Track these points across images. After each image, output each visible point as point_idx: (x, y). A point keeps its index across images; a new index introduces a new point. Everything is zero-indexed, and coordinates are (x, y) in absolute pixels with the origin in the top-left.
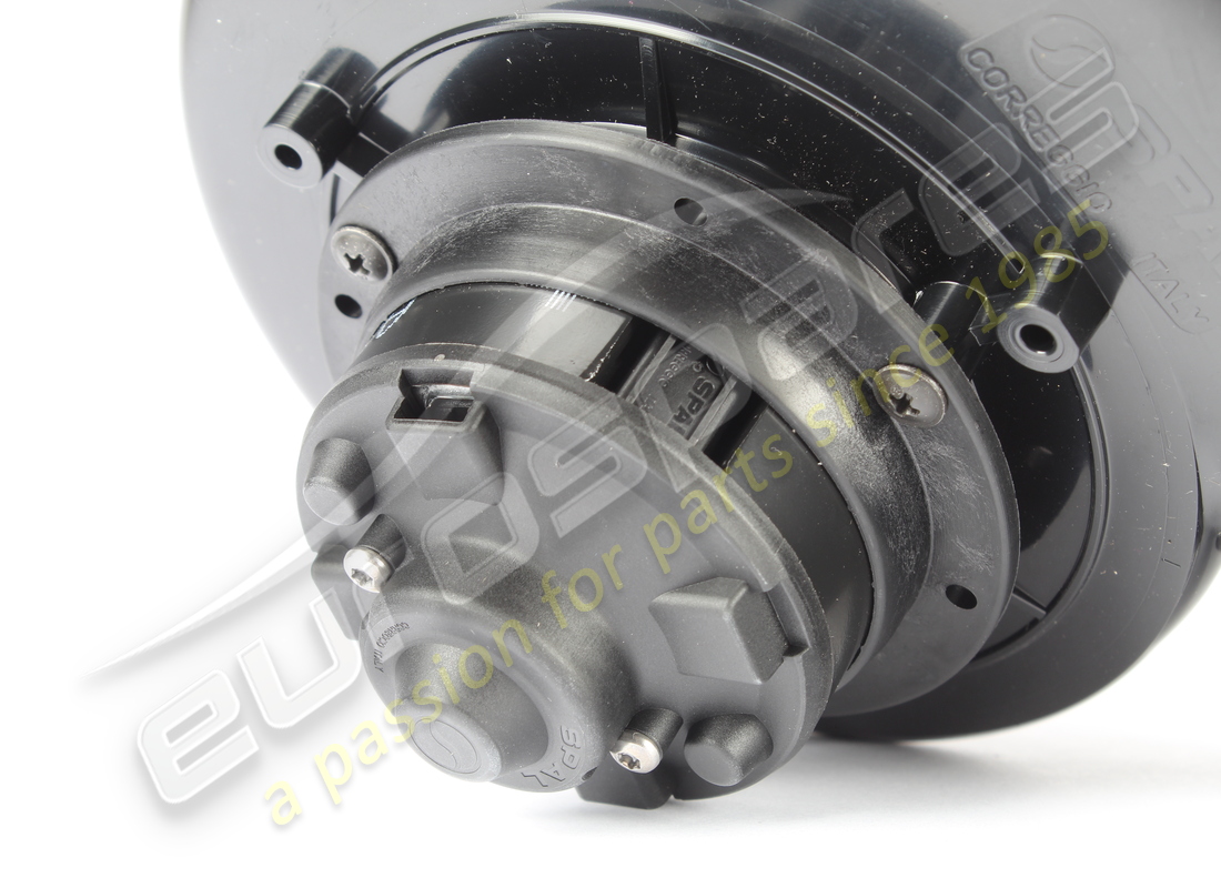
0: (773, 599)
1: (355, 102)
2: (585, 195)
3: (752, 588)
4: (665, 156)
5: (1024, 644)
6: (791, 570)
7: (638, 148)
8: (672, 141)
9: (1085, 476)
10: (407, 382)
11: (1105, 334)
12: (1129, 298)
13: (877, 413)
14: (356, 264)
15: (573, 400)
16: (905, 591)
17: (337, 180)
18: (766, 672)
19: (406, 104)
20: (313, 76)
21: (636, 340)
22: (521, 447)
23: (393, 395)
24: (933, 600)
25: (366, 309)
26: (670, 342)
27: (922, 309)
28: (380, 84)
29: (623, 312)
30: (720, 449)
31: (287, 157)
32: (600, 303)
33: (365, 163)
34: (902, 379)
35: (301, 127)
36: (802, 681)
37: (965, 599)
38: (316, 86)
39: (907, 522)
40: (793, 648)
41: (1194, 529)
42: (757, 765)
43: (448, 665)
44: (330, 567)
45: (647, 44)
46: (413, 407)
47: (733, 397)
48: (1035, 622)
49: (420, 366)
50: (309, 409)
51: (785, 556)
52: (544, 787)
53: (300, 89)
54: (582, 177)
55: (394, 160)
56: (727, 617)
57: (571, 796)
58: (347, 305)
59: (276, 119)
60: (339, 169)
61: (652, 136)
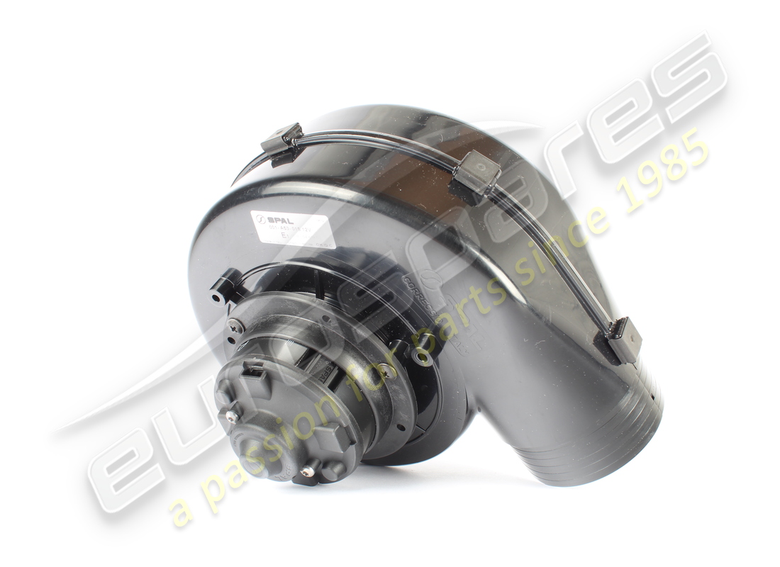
0: (347, 429)
1: (235, 284)
2: (298, 313)
3: (341, 426)
4: (321, 304)
5: (419, 440)
6: (352, 421)
7: (312, 301)
8: (323, 299)
9: (436, 395)
10: (245, 365)
11: (441, 356)
12: (447, 348)
13: (376, 376)
14: (234, 329)
15: (291, 372)
16: (385, 426)
17: (230, 305)
18: (344, 449)
19: (250, 284)
20: (224, 276)
21: (310, 354)
22: (276, 385)
23: (241, 369)
24: (393, 429)
25: (236, 342)
26: (320, 356)
27: (390, 348)
28: (243, 278)
29: (307, 347)
30: (333, 387)
31: (216, 298)
32: (301, 344)
33: (237, 300)
34: (384, 368)
35: (219, 290)
36: (355, 452)
37: (402, 428)
38: (225, 279)
39: (386, 407)
40: (352, 442)
41: (465, 410)
42: (343, 474)
43: (254, 446)
44: (222, 415)
45: (316, 272)
46: (248, 372)
47: (337, 371)
48: (422, 434)
49: (249, 360)
51: (350, 417)
52: (281, 480)
53: (220, 279)
54: (297, 308)
55: (245, 301)
56: (333, 434)
57: (290, 482)
58: (231, 340)
59: (213, 288)
60: (230, 302)
61: (317, 297)
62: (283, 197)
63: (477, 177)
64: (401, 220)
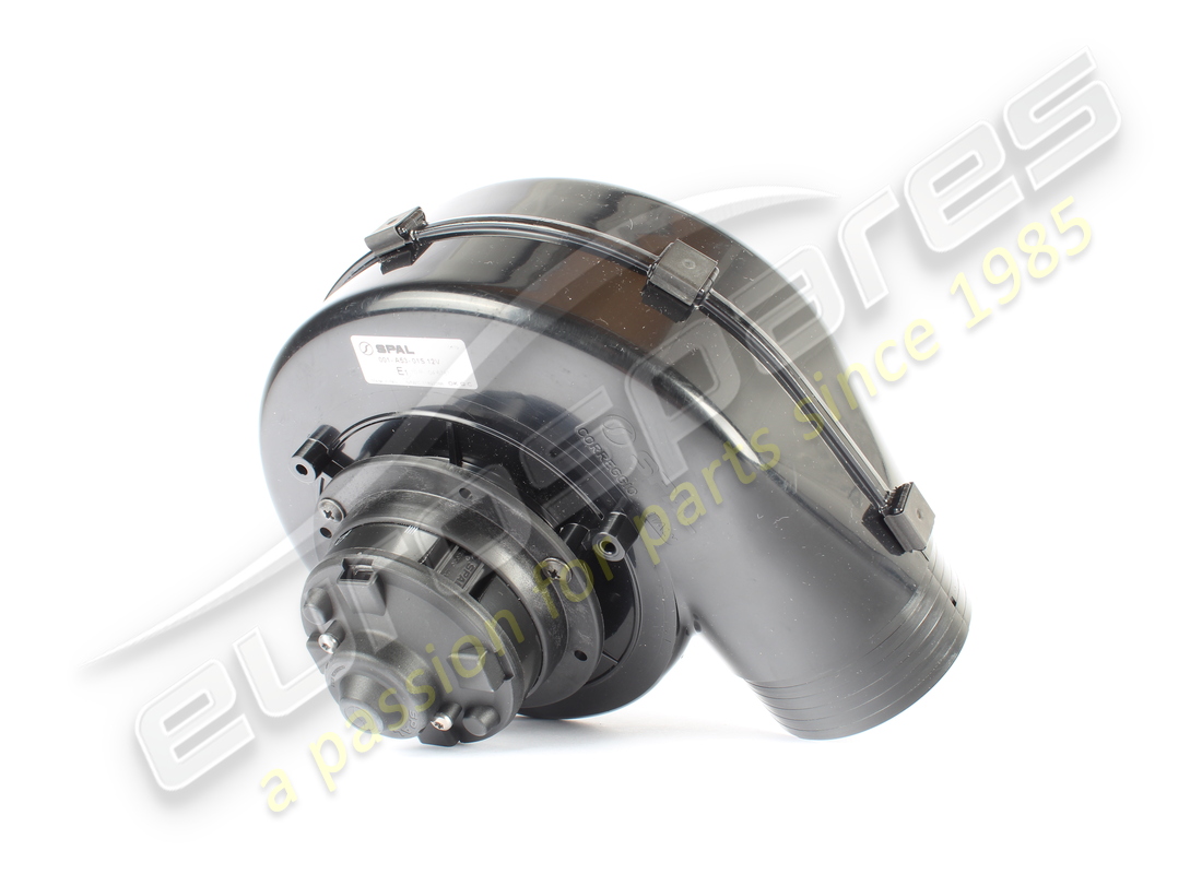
0: (499, 658)
1: (330, 447)
2: (423, 486)
3: (489, 651)
4: (455, 471)
5: (609, 676)
6: (506, 644)
7: (444, 467)
8: (460, 465)
9: (632, 608)
10: (346, 564)
11: (636, 545)
13: (543, 576)
14: (329, 515)
15: (414, 571)
16: (557, 654)
17: (323, 480)
18: (496, 687)
19: (353, 447)
20: (313, 437)
21: (444, 545)
22: (395, 593)
23: (340, 569)
24: (569, 658)
25: (333, 534)
26: (456, 548)
27: (562, 535)
28: (341, 439)
29: (437, 535)
30: (477, 593)
31: (302, 470)
32: (428, 531)
33: (333, 473)
34: (554, 564)
35: (307, 458)
36: (511, 690)
37: (582, 657)
38: (315, 441)
39: (557, 623)
40: (508, 676)
41: (675, 626)
42: (494, 727)
43: (362, 685)
44: (313, 643)
45: (449, 424)
46: (349, 574)
47: (483, 571)
48: (613, 667)
49: (351, 557)
50: (307, 572)
51: (503, 638)
52: (403, 737)
53: (308, 441)
54: (421, 479)
55: (345, 471)
57: (416, 740)
58: (325, 532)
59: (297, 454)
60: (323, 475)
61: (451, 462)
62: (398, 314)
63: (682, 278)
64: (572, 343)
